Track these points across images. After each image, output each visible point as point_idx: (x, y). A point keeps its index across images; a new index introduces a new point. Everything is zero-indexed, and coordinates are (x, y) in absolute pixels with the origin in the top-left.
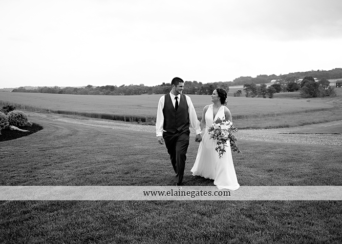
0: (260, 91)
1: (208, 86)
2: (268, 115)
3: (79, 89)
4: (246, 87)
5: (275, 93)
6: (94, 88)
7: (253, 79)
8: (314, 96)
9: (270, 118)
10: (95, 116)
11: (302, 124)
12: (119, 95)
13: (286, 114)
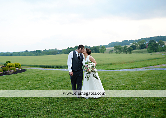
0: (124, 50)
1: (94, 48)
2: (127, 62)
3: (21, 53)
4: (115, 48)
5: (132, 50)
6: (29, 52)
7: (120, 43)
8: (156, 52)
9: (128, 64)
10: (36, 66)
11: (144, 66)
12: (43, 55)
13: (137, 61)
